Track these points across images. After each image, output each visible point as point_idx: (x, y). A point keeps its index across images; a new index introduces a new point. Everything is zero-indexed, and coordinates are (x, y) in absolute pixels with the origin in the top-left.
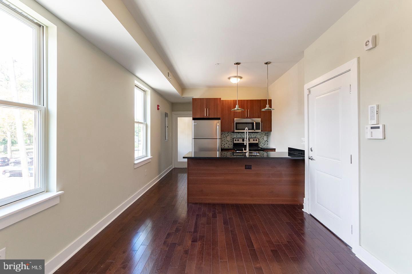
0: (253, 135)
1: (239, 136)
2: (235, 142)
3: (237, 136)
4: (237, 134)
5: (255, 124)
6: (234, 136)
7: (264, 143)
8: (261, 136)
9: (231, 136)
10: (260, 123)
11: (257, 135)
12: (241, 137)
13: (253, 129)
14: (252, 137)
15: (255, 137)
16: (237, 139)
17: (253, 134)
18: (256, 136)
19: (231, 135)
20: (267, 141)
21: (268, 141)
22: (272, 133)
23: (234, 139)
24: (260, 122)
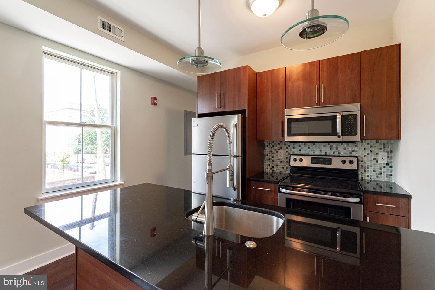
0: (345, 149)
1: (305, 151)
2: (293, 163)
3: (300, 150)
4: (300, 146)
5: (339, 121)
6: (294, 150)
7: (378, 171)
8: (368, 151)
9: (287, 150)
10: (356, 115)
11: (356, 149)
12: (311, 153)
13: (334, 133)
14: (342, 154)
15: (349, 155)
16: (298, 158)
17: (345, 145)
18: (353, 151)
19: (287, 148)
20: (388, 167)
21: (391, 167)
22: (403, 143)
23: (292, 157)
24: (359, 114)
